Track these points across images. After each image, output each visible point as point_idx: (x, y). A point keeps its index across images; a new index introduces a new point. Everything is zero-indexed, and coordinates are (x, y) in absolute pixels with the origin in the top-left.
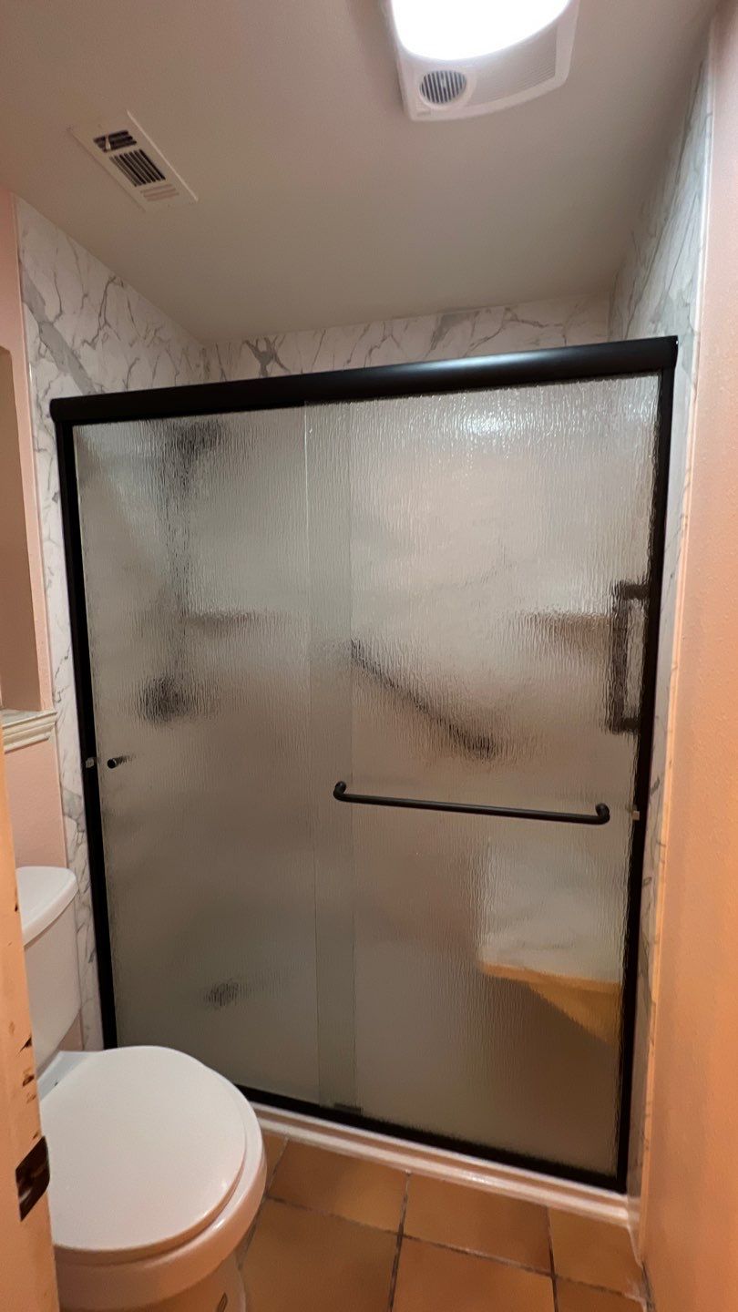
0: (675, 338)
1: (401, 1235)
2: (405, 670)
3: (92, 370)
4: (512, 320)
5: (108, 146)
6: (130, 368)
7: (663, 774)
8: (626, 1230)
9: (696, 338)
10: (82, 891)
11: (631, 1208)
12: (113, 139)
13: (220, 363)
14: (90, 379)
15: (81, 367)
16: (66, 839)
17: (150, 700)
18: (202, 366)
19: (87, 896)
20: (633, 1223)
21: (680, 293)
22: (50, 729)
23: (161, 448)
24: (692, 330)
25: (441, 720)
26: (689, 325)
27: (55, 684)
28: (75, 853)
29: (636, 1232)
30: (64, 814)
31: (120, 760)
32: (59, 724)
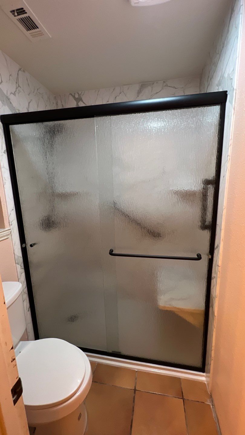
0: (227, 91)
1: (135, 390)
2: (133, 211)
3: (15, 104)
4: (166, 86)
5: (16, 14)
6: (29, 103)
7: (220, 243)
8: (205, 383)
9: (235, 91)
10: (24, 288)
11: (206, 377)
12: (18, 11)
13: (61, 102)
14: (14, 108)
15: (11, 103)
16: (17, 272)
17: (44, 223)
18: (55, 103)
19: (26, 290)
20: (207, 381)
21: (229, 75)
22: (9, 235)
23: (43, 133)
24: (233, 88)
25: (144, 228)
26: (232, 86)
27: (10, 219)
28: (21, 276)
29: (208, 384)
30: (16, 263)
31: (34, 244)
32: (12, 232)
